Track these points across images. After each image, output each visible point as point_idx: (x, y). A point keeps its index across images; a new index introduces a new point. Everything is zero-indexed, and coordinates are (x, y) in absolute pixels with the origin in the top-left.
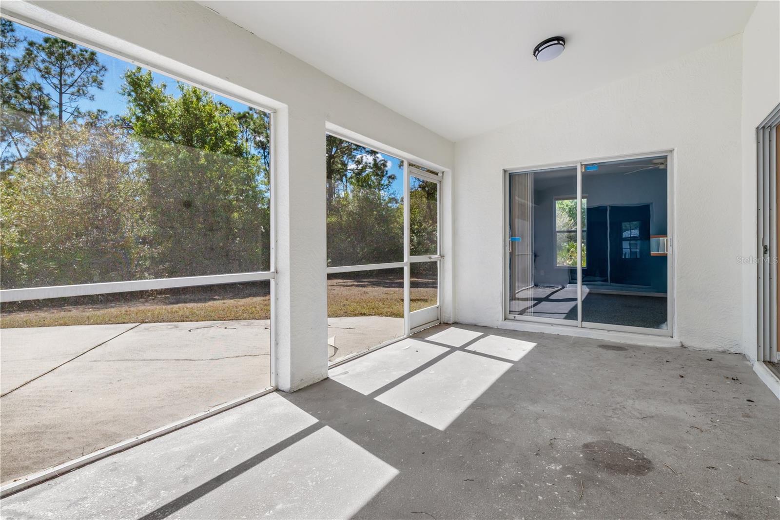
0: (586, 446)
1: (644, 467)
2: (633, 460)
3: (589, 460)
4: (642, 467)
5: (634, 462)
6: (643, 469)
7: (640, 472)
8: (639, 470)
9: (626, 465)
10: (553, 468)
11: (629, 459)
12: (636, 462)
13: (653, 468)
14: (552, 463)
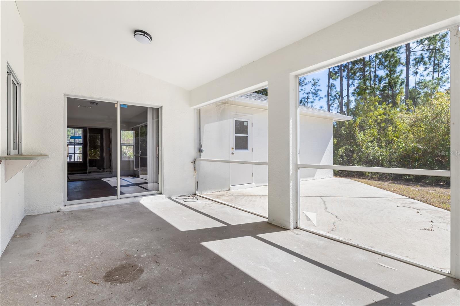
0: (141, 271)
1: (108, 276)
2: (115, 277)
3: (134, 265)
4: (109, 275)
5: (114, 276)
6: (108, 275)
7: (109, 273)
8: (110, 273)
9: (117, 272)
10: (144, 255)
11: (117, 277)
12: (113, 277)
13: (103, 278)
14: (147, 256)
